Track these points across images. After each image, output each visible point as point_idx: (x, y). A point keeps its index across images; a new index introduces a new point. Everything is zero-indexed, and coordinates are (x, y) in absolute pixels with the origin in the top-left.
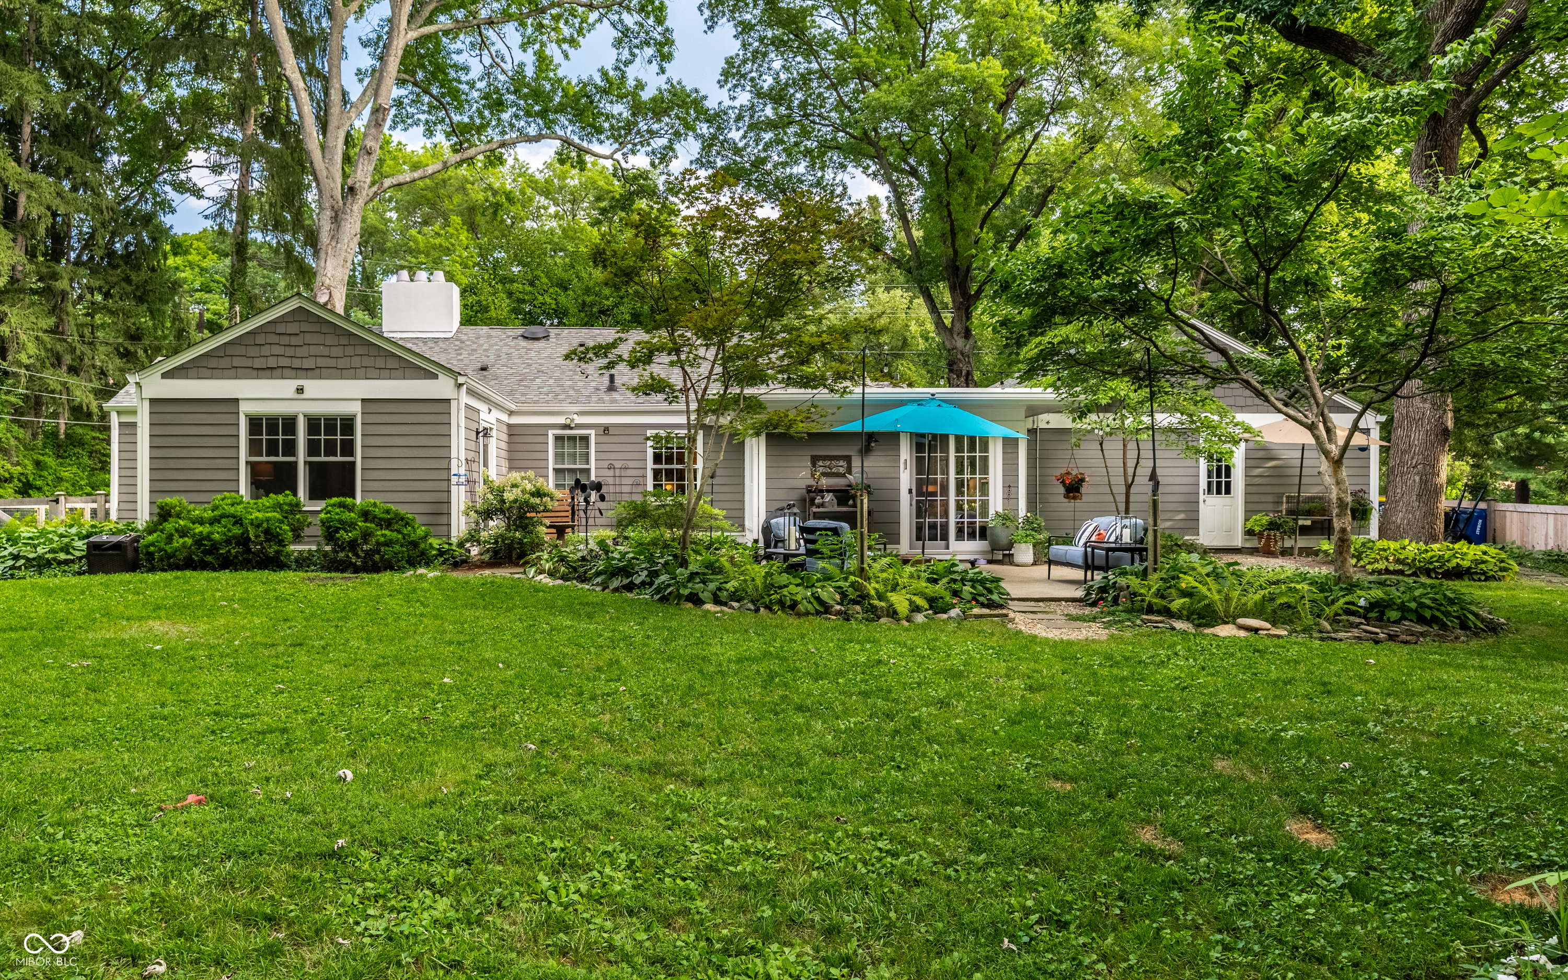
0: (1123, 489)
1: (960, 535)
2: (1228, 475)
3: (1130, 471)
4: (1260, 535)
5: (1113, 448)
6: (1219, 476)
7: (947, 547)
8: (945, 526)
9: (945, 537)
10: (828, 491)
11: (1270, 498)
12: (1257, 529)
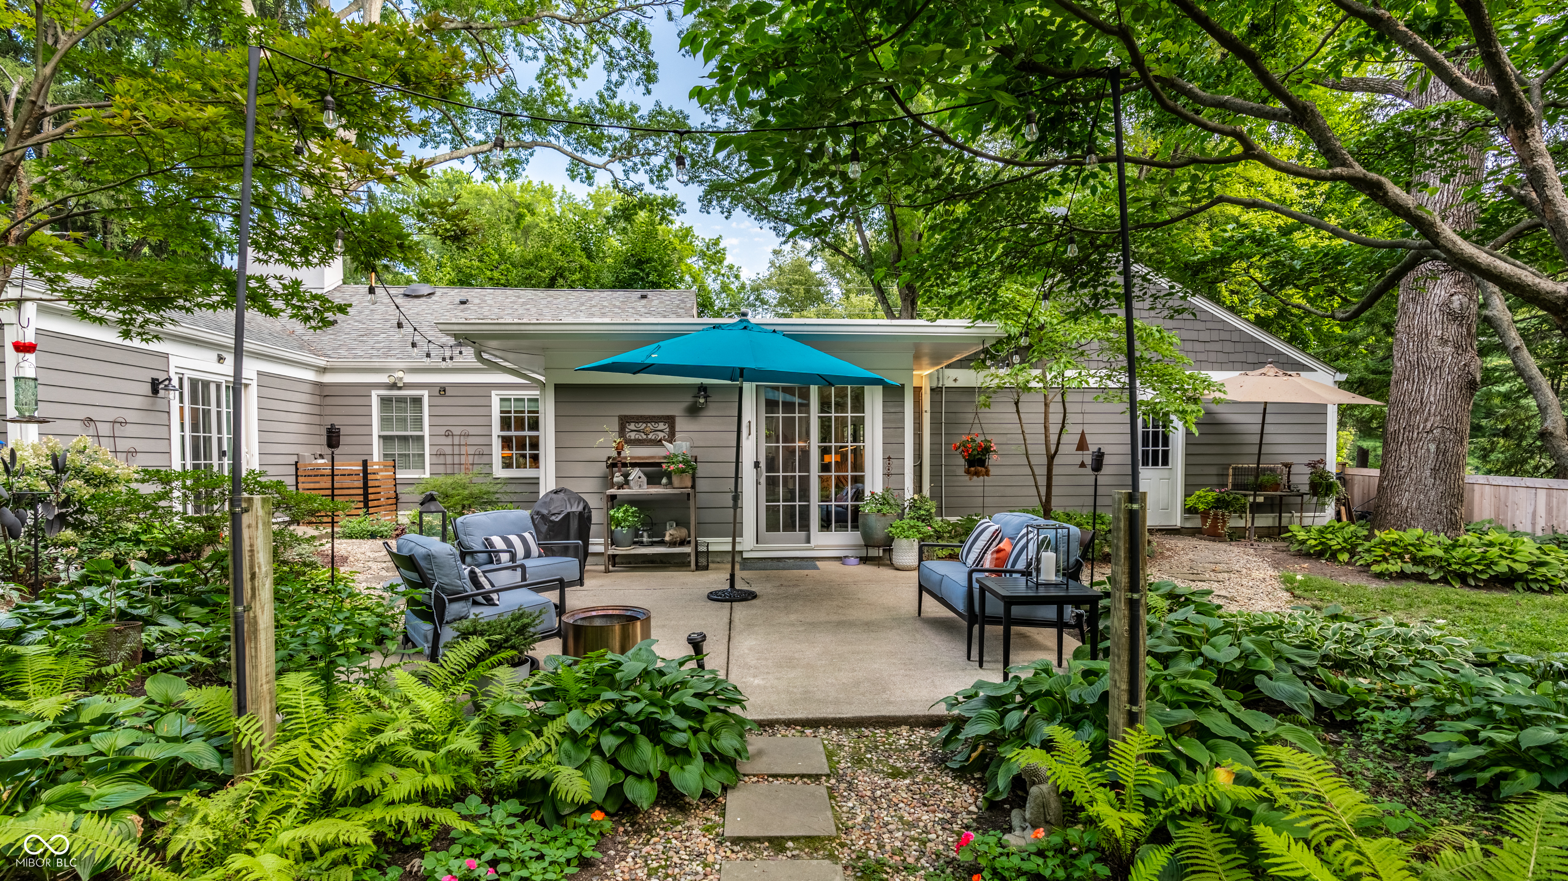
0: (1044, 460)
1: (825, 525)
2: (1166, 442)
3: (1053, 439)
4: (1205, 515)
5: (1032, 409)
6: (1155, 444)
7: (808, 541)
8: (805, 512)
9: (805, 527)
10: (634, 465)
11: (1213, 470)
12: (1201, 507)
